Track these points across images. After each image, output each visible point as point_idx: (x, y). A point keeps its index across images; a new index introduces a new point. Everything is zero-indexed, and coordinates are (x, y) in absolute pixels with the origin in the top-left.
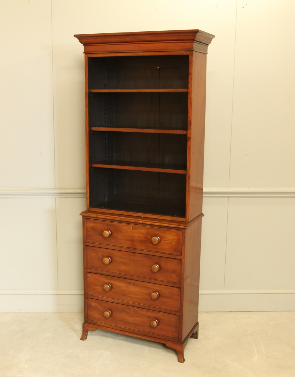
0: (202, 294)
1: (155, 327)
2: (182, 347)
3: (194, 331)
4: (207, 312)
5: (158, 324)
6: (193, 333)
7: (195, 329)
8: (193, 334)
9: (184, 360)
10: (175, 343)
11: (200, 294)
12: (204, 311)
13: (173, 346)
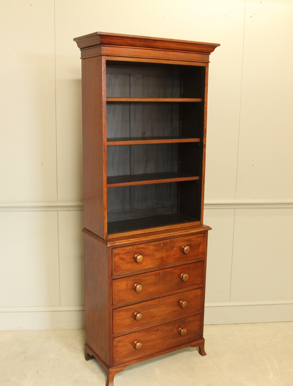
0: (208, 307)
4: (212, 325)
11: (206, 307)
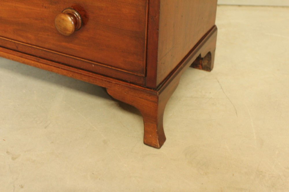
1: (68, 33)
2: (157, 102)
3: (203, 52)
5: (79, 26)
6: (200, 55)
7: (206, 44)
8: (199, 58)
9: (162, 139)
10: (134, 89)
12: (234, 3)
13: (129, 96)
